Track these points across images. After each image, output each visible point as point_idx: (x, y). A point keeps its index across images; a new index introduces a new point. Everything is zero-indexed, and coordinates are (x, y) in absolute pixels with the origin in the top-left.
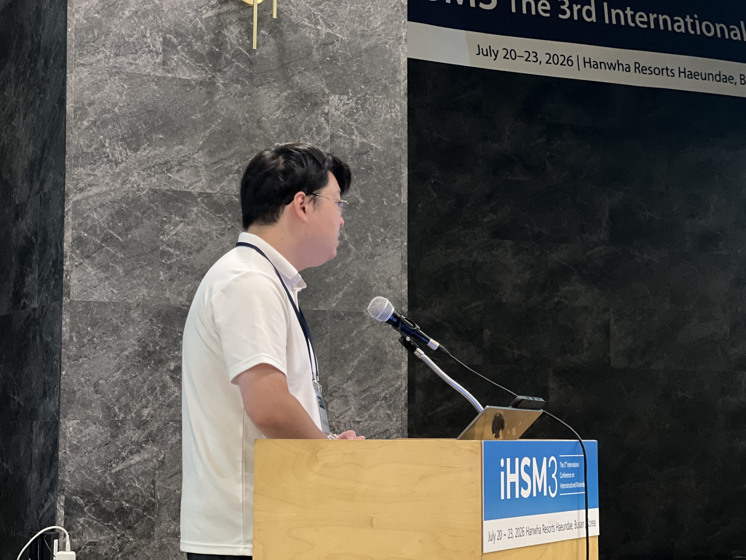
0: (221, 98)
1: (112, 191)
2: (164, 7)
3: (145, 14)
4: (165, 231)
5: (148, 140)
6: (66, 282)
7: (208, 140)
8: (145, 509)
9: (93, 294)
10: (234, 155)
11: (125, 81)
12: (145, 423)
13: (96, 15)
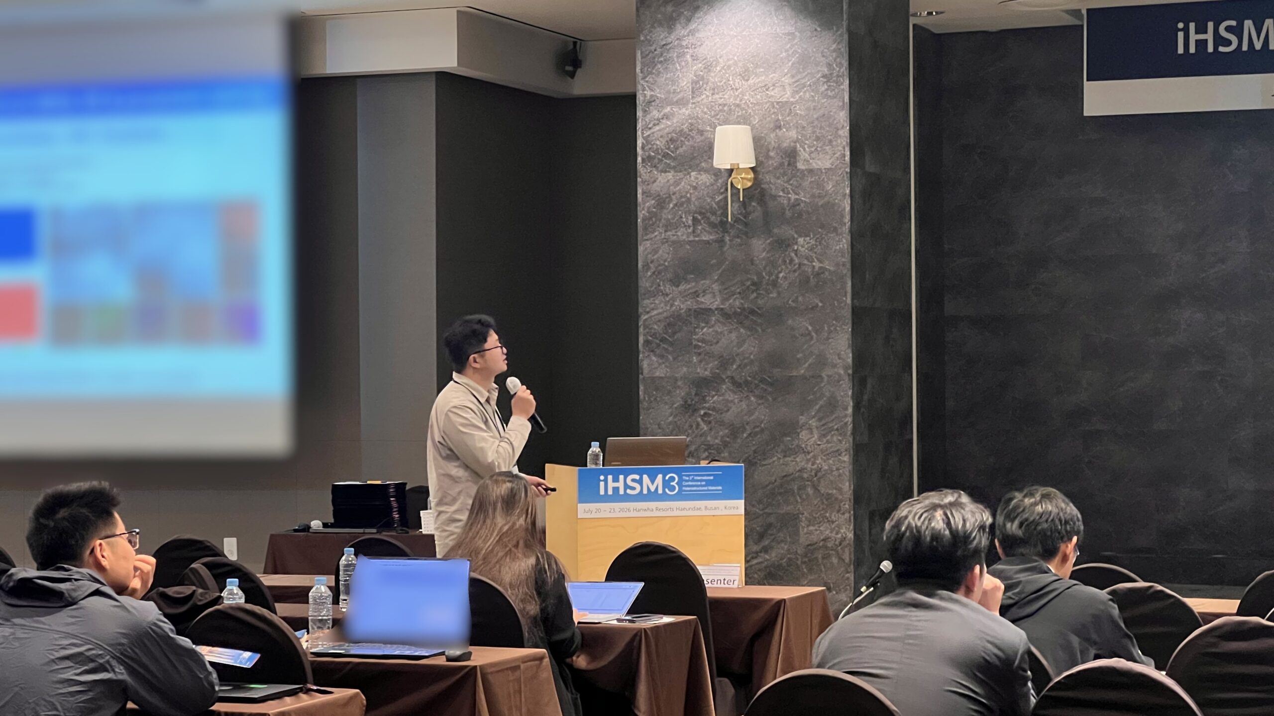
0: (728, 249)
1: (665, 311)
2: (692, 198)
4: (696, 333)
5: (684, 279)
6: (640, 367)
7: (721, 275)
9: (656, 372)
10: (737, 283)
11: (671, 246)
13: (654, 210)
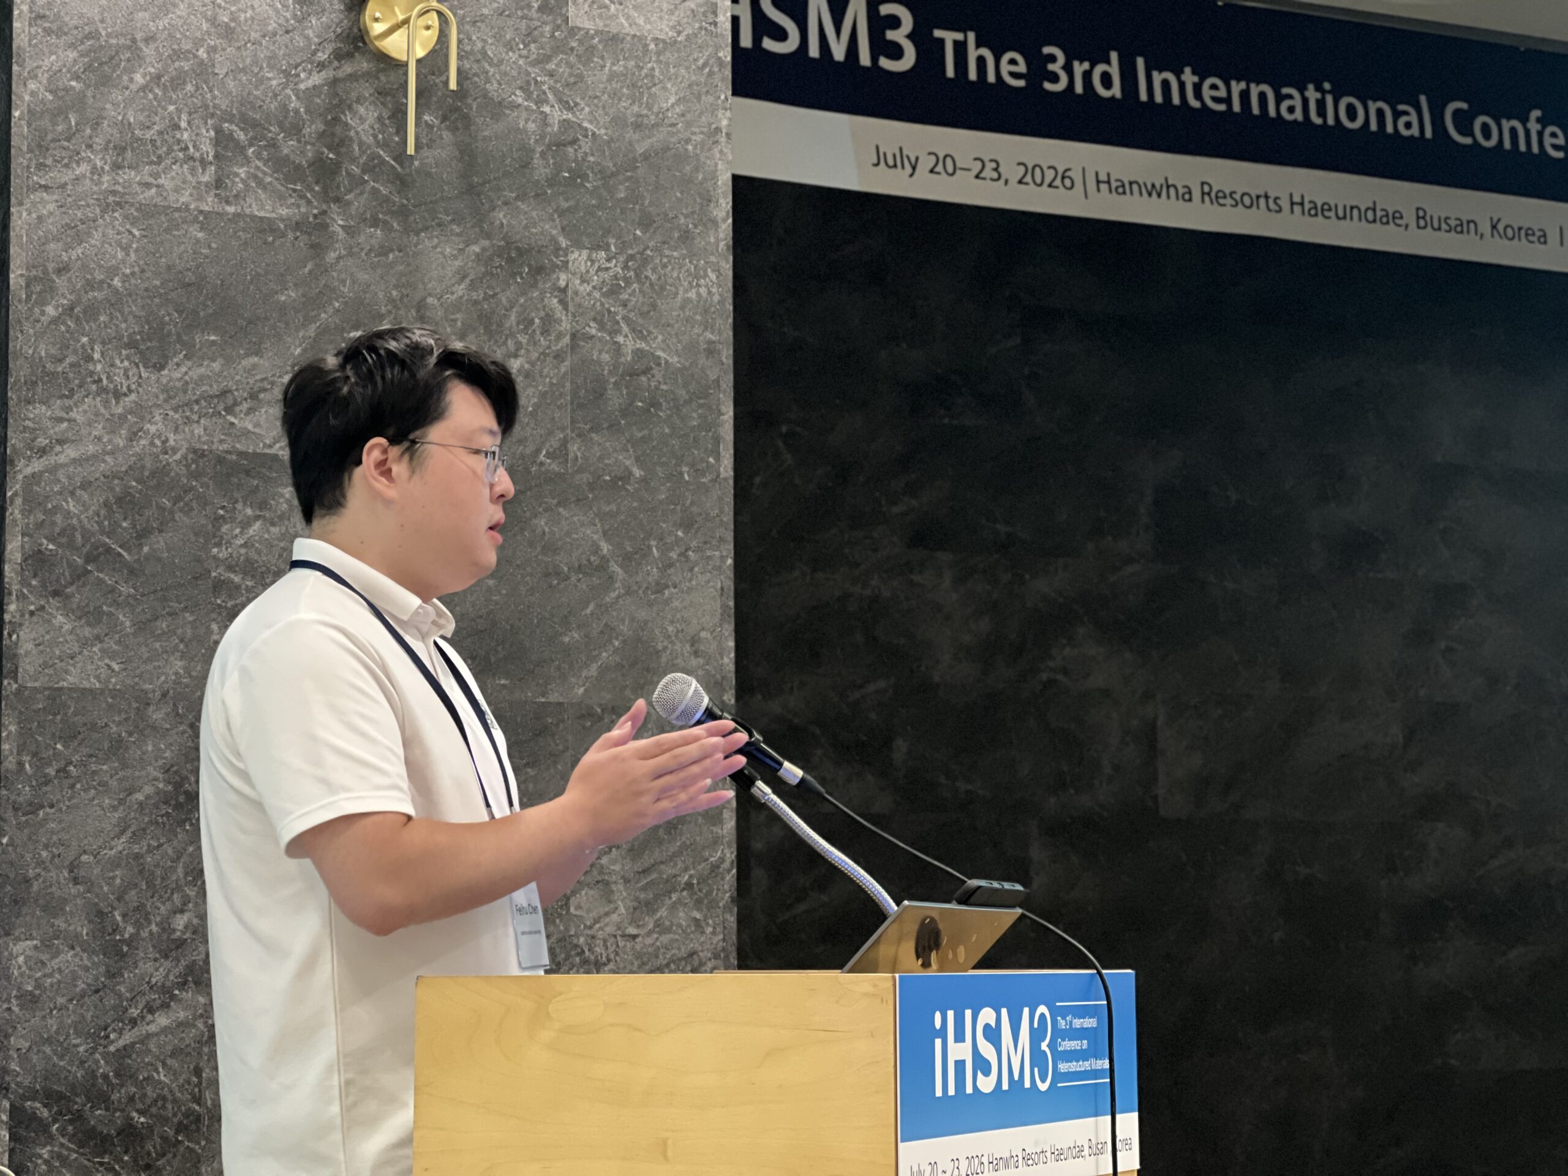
0: (339, 258)
1: (108, 454)
2: (217, 66)
3: (178, 82)
4: (222, 538)
5: (184, 344)
6: (9, 647)
7: (314, 345)
8: (180, 1128)
9: (67, 672)
11: (135, 222)
12: (181, 944)
13: (73, 83)
